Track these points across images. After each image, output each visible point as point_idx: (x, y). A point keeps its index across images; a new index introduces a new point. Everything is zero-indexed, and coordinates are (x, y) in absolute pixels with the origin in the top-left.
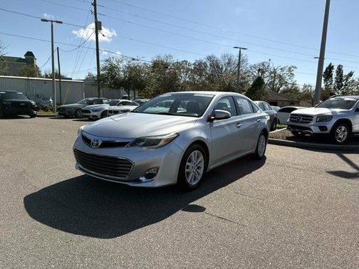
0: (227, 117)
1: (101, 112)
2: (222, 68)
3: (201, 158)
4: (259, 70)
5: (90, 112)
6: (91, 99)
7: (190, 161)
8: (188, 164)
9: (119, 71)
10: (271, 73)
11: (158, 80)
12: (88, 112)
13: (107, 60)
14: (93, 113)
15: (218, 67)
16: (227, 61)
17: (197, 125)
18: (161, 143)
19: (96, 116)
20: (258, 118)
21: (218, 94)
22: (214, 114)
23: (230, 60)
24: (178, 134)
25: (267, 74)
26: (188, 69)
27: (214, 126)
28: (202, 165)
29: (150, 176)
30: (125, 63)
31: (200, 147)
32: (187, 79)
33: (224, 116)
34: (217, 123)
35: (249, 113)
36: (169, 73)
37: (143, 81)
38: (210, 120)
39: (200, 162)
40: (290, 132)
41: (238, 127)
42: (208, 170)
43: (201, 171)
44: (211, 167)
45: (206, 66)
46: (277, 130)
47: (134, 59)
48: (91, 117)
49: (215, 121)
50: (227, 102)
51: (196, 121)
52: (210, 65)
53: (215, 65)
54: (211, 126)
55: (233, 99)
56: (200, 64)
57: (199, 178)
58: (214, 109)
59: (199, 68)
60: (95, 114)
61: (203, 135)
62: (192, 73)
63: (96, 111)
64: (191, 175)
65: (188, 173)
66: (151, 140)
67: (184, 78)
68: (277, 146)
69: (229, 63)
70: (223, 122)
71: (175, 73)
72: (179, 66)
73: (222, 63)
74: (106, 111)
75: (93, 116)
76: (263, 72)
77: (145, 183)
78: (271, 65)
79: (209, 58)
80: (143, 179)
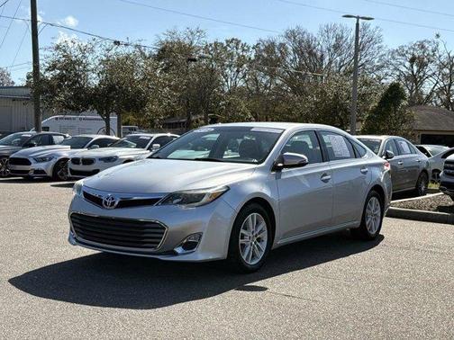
0: (302, 164)
1: (53, 162)
2: (322, 58)
3: (263, 225)
4: (412, 61)
5: (29, 163)
6: (27, 134)
7: (245, 229)
8: (242, 231)
9: (85, 70)
10: (442, 66)
11: (175, 88)
12: (26, 162)
13: (58, 48)
14: (35, 166)
15: (311, 54)
16: (333, 42)
17: (256, 175)
18: (204, 200)
19: (43, 172)
20: (363, 167)
21: (289, 128)
22: (282, 159)
23: (339, 38)
24: (228, 188)
25: (432, 68)
26: (242, 60)
27: (283, 177)
28: (265, 236)
29: (190, 246)
30: (99, 53)
31: (261, 208)
32: (241, 83)
33: (297, 162)
34: (287, 173)
35: (347, 158)
36: (196, 71)
37: (139, 92)
38: (276, 169)
39: (261, 231)
40: (448, 198)
41: (326, 181)
42: (274, 247)
43: (263, 246)
44: (279, 241)
45: (284, 53)
46: (428, 196)
47: (117, 43)
48: (31, 173)
49: (284, 170)
50: (308, 140)
51: (254, 169)
52: (295, 51)
53: (306, 50)
54: (278, 177)
55: (317, 136)
56: (270, 47)
57: (260, 256)
58: (283, 151)
59: (269, 58)
60: (41, 166)
61: (266, 191)
62: (250, 67)
63: (43, 160)
64: (248, 249)
65: (243, 245)
66: (191, 195)
67: (233, 80)
68: (415, 223)
69: (337, 47)
70: (296, 172)
71: (212, 71)
72: (219, 52)
73: (322, 44)
74: (65, 160)
75: (37, 172)
76: (422, 65)
77: (182, 255)
78: (441, 48)
79: (291, 35)
80: (179, 250)
